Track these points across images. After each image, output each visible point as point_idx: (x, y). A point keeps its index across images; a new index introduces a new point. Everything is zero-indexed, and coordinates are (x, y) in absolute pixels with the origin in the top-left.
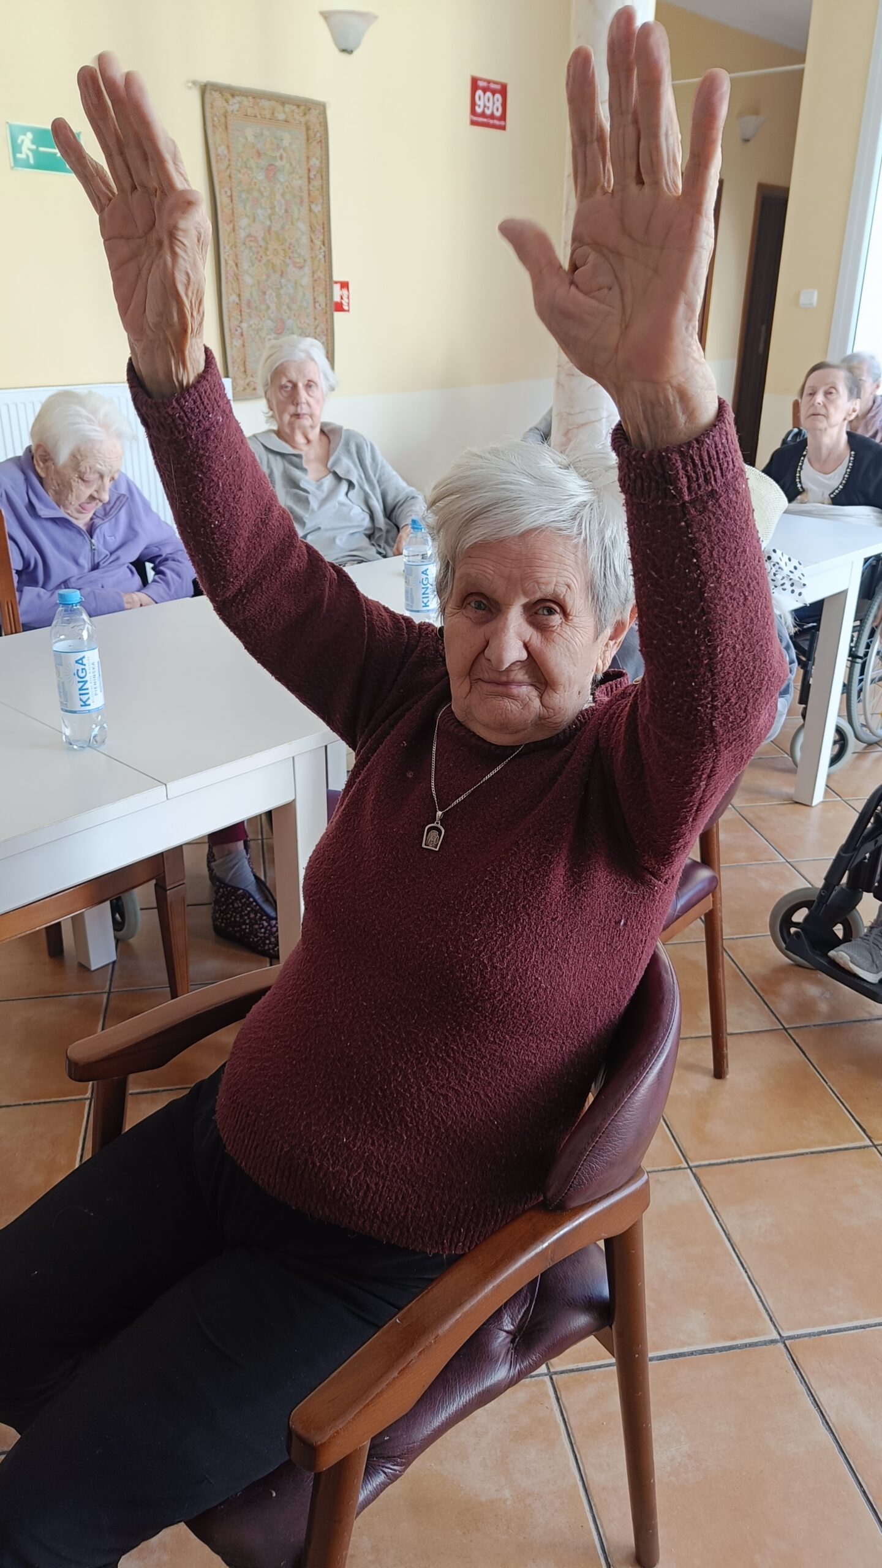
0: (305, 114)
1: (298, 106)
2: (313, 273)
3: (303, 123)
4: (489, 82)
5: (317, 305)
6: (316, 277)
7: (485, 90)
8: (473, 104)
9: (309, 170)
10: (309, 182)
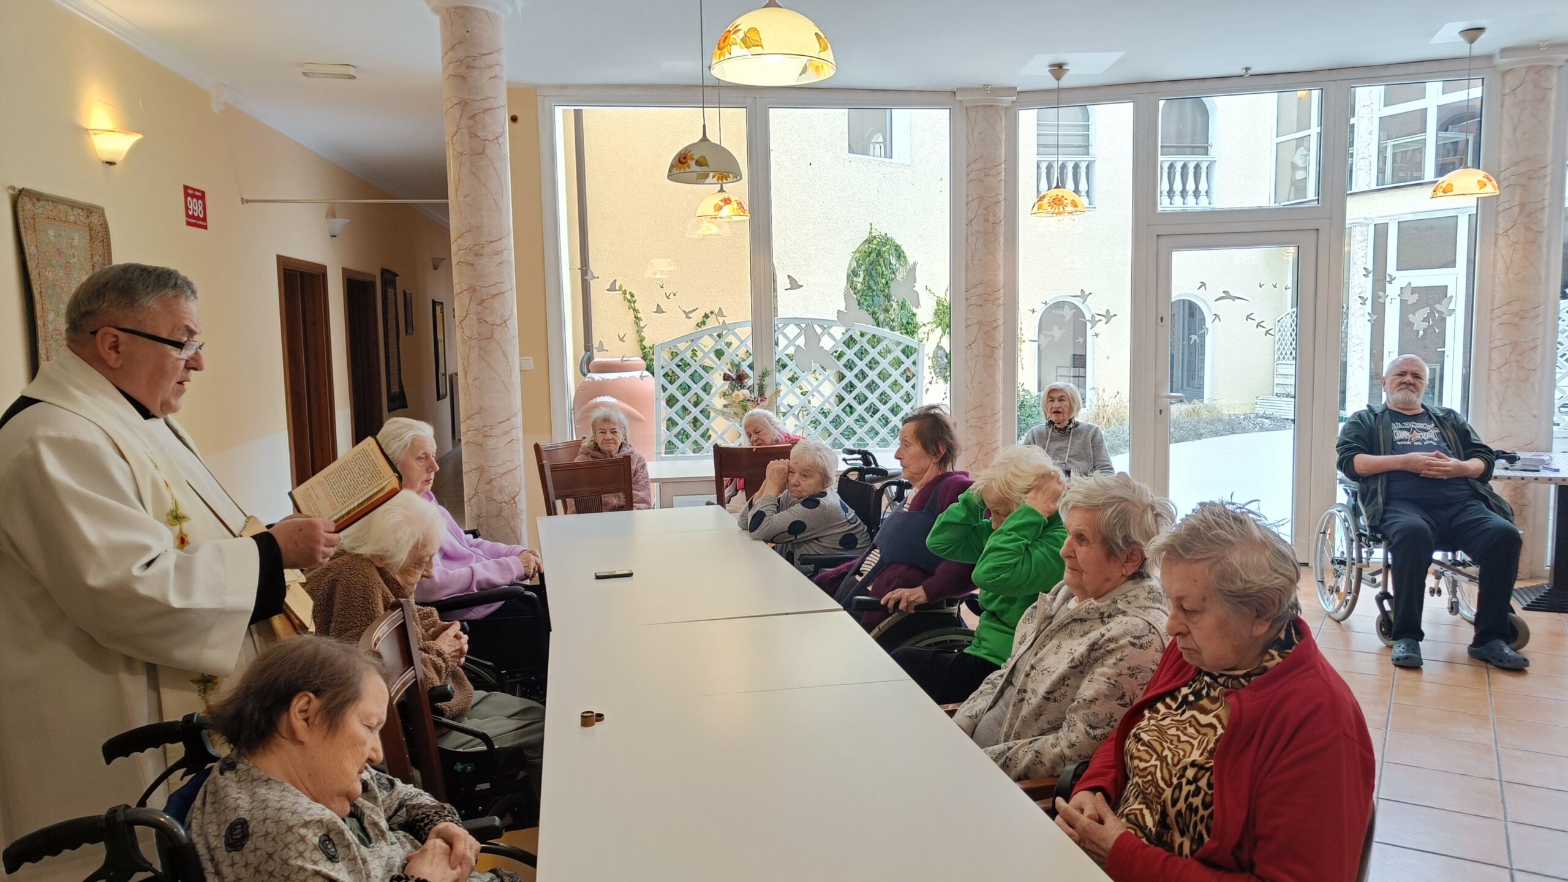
0: (88, 217)
1: (83, 210)
3: (87, 224)
4: (194, 190)
7: (193, 196)
8: (187, 208)
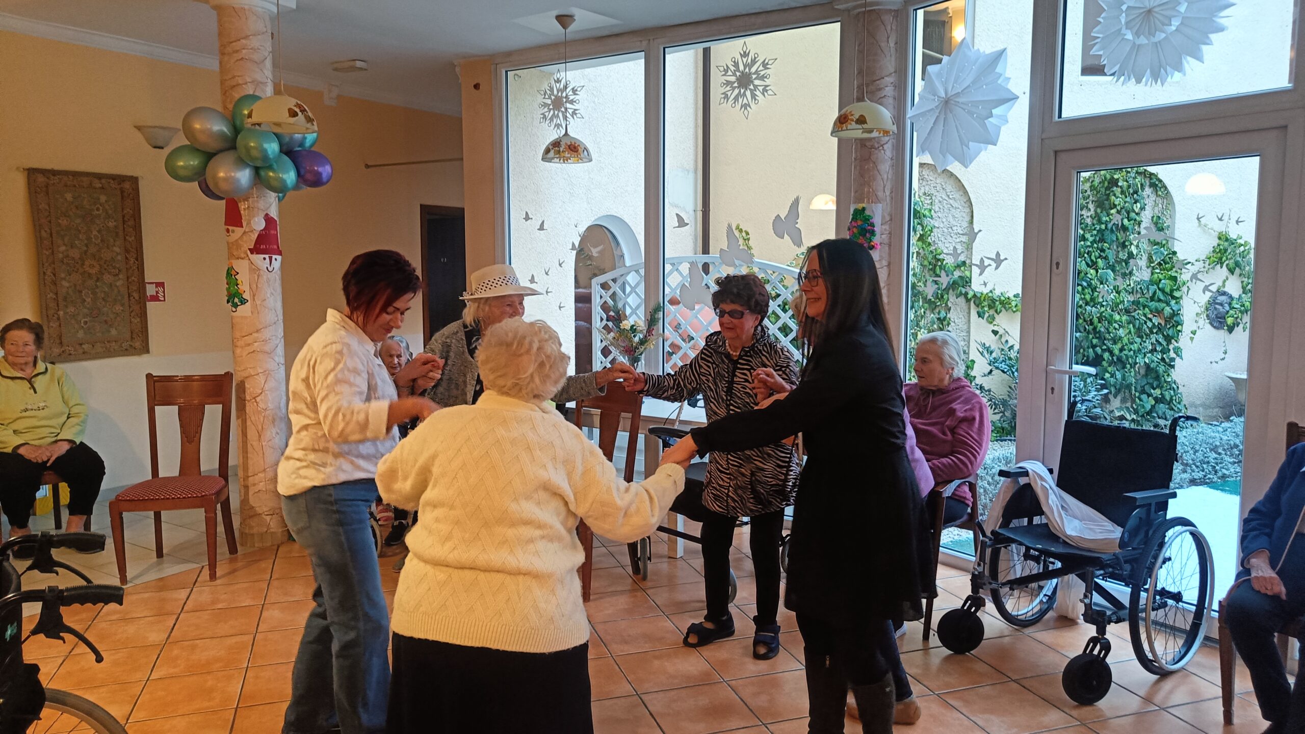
0: (119, 184)
1: (114, 179)
2: (128, 278)
3: (118, 189)
5: (132, 298)
6: (130, 280)
9: (124, 217)
10: (124, 224)
